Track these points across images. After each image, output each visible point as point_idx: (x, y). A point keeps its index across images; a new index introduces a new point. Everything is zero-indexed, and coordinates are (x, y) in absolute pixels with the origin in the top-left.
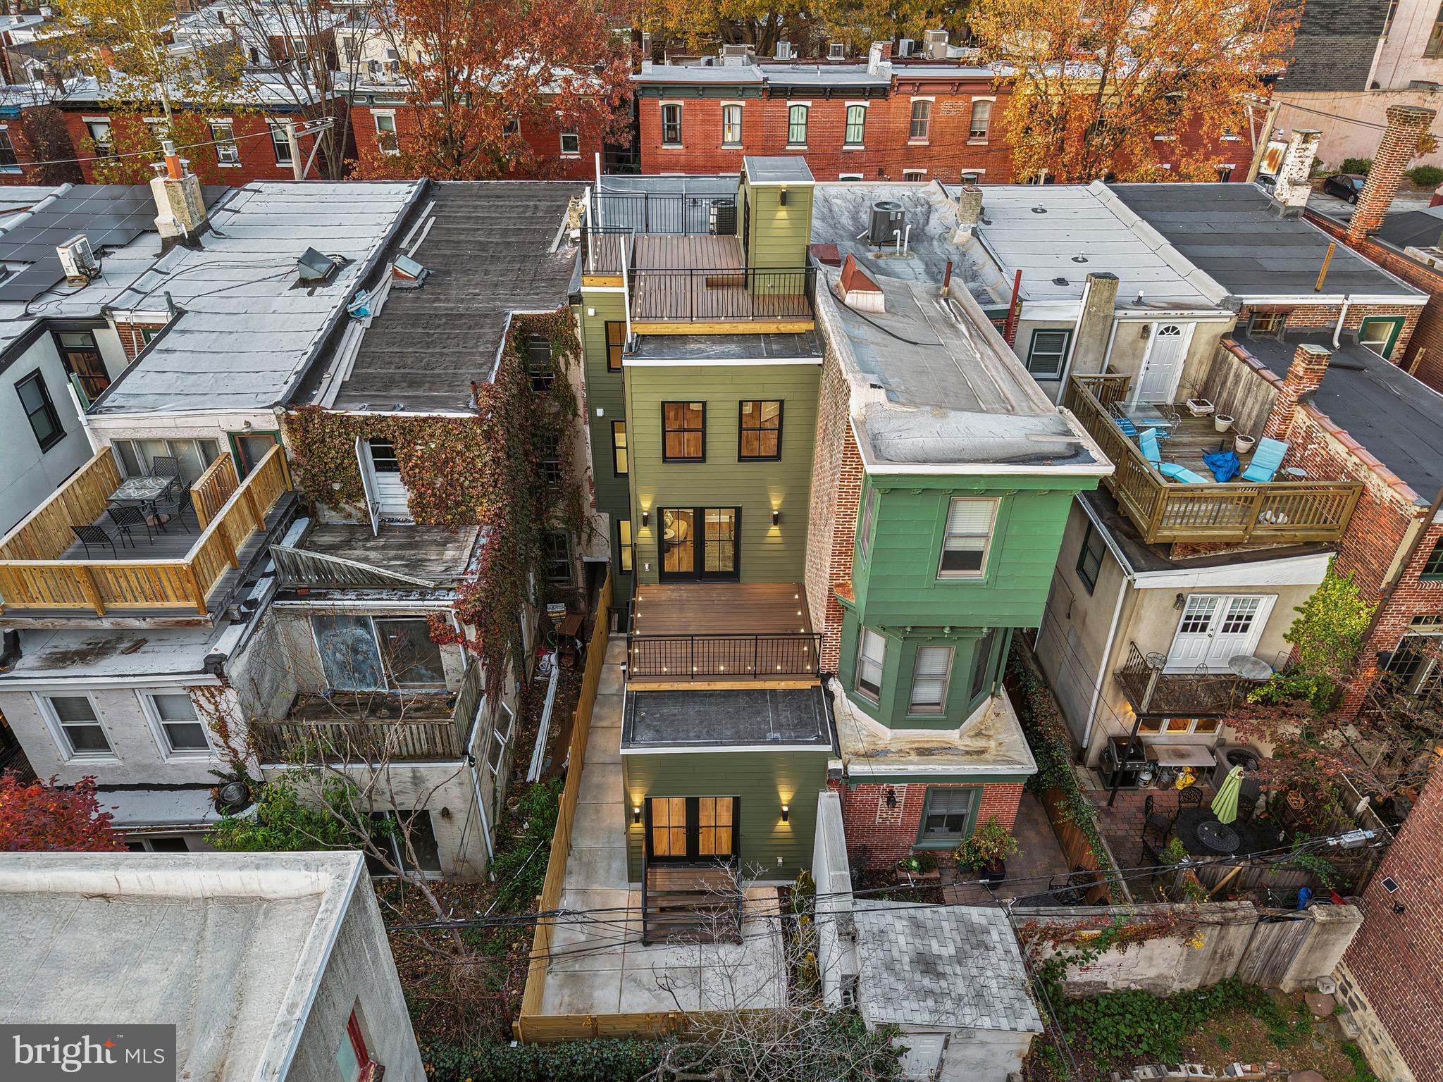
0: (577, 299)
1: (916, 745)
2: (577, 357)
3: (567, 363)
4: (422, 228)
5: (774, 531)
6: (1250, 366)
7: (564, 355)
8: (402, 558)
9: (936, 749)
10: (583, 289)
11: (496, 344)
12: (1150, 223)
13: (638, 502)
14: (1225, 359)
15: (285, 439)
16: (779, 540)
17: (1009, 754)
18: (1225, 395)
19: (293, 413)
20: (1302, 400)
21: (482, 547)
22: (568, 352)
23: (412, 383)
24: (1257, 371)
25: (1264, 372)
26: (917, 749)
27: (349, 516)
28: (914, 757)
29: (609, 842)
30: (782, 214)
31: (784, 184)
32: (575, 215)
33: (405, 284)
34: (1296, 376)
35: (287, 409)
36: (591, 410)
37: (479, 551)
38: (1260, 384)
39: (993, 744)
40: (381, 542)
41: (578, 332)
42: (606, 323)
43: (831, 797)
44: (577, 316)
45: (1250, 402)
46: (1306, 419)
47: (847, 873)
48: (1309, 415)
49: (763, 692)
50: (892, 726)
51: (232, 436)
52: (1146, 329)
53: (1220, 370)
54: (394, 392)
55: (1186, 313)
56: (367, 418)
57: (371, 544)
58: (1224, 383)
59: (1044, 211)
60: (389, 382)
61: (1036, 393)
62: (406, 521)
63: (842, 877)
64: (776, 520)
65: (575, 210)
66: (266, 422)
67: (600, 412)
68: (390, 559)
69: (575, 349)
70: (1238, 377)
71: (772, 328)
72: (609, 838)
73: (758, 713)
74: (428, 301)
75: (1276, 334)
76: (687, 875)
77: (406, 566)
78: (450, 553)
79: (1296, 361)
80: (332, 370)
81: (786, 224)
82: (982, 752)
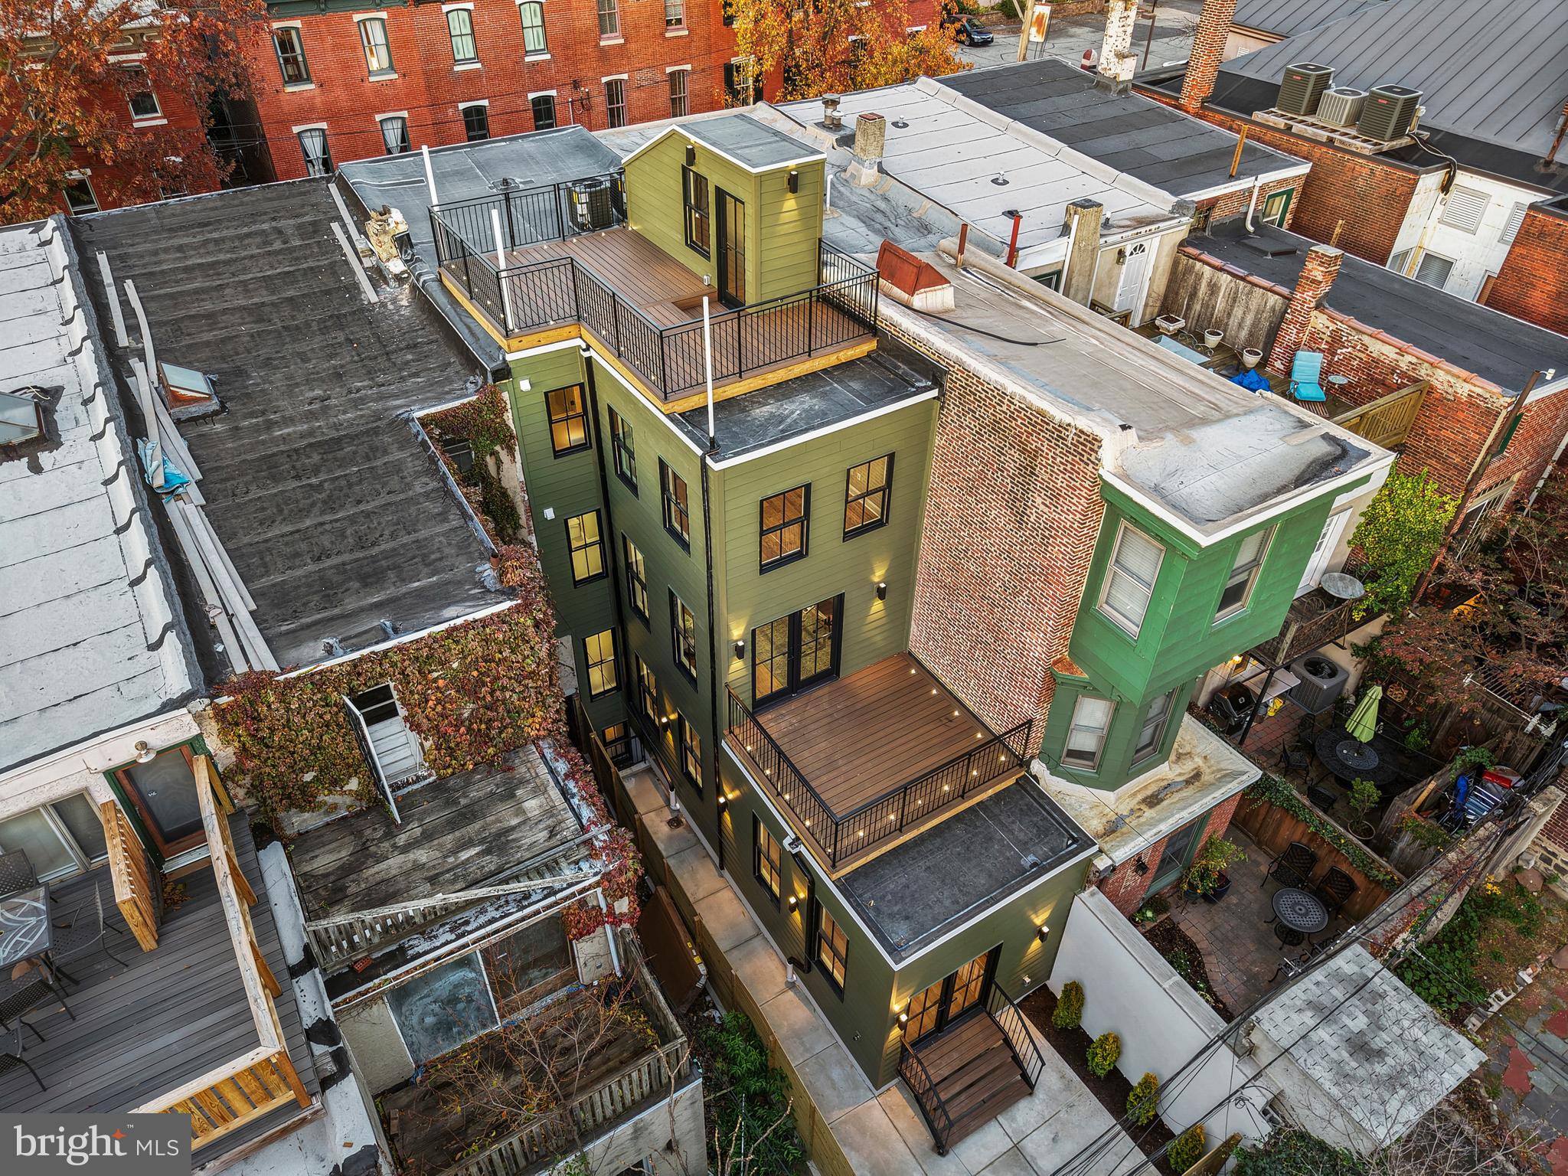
0: (503, 373)
1: (1140, 797)
2: (511, 451)
3: (499, 463)
4: (125, 303)
5: (878, 605)
6: (1229, 273)
7: (494, 453)
9: (1159, 792)
10: (509, 357)
13: (728, 630)
14: (1189, 270)
15: (212, 743)
16: (882, 614)
17: (1222, 766)
18: (1197, 307)
19: (224, 700)
20: (1319, 307)
21: (567, 776)
22: (498, 448)
24: (1243, 279)
25: (1250, 278)
26: (1144, 801)
27: (335, 807)
28: (1149, 813)
30: (790, 203)
31: (792, 163)
32: (387, 239)
33: (195, 410)
34: (1314, 281)
35: (212, 697)
36: (534, 511)
37: (571, 784)
38: (1250, 292)
39: (1199, 761)
40: (415, 830)
41: (508, 417)
42: (546, 394)
44: (505, 396)
45: (1238, 312)
46: (1329, 324)
48: (1332, 319)
49: (971, 809)
50: (1113, 790)
51: (111, 775)
52: (1121, 253)
53: (1183, 280)
55: (1153, 227)
57: (402, 839)
58: (1193, 295)
60: (328, 591)
62: (418, 779)
64: (881, 594)
66: (179, 727)
67: (549, 514)
69: (506, 439)
70: (1213, 288)
71: (832, 360)
73: (989, 839)
74: (256, 429)
76: (945, 1049)
78: (533, 806)
79: (1309, 266)
80: (211, 597)
81: (794, 215)
82: (1197, 776)
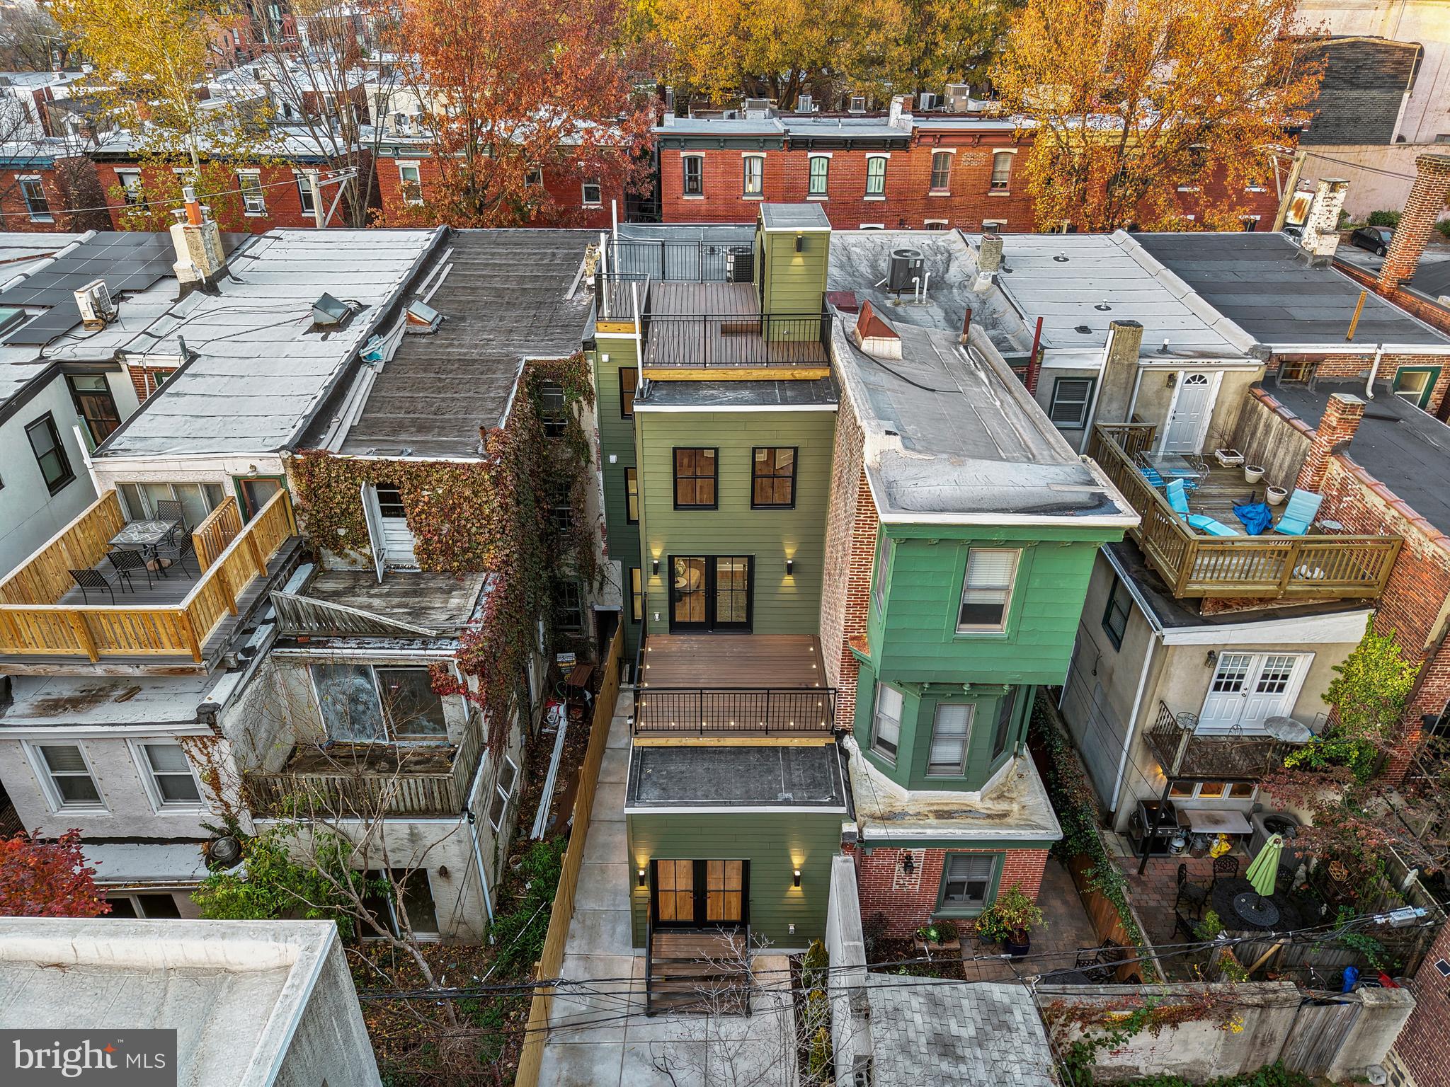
0: (590, 345)
1: (935, 808)
2: (590, 403)
3: (581, 409)
4: (438, 274)
5: (789, 580)
6: (1280, 415)
7: (578, 402)
8: (406, 606)
9: (956, 812)
10: (597, 335)
11: (508, 389)
12: (1175, 271)
13: (648, 550)
14: (1254, 409)
15: (291, 484)
16: (793, 590)
17: (1032, 818)
18: (1255, 445)
19: (299, 457)
20: (1336, 451)
21: (488, 595)
22: (581, 398)
23: (422, 428)
24: (1288, 421)
25: (1295, 422)
26: (936, 812)
27: (354, 562)
28: (932, 820)
29: (614, 905)
30: (798, 260)
31: (800, 229)
32: (592, 262)
33: (419, 329)
34: (1329, 426)
35: (294, 453)
36: (603, 455)
37: (485, 599)
38: (1291, 435)
39: (1015, 807)
40: (386, 589)
41: (592, 378)
42: (620, 369)
43: (846, 861)
44: (591, 362)
45: (1281, 452)
46: (1340, 471)
47: (861, 944)
48: (1343, 466)
49: (775, 749)
50: (910, 787)
51: (237, 480)
52: (1172, 379)
53: (1249, 420)
54: (403, 437)
55: (1213, 361)
56: (374, 463)
57: (373, 591)
58: (1253, 434)
59: (1066, 260)
60: (398, 427)
61: (1058, 441)
62: (412, 567)
63: (856, 947)
64: (790, 569)
65: (591, 257)
66: (273, 466)
67: (613, 459)
68: (393, 607)
69: (589, 395)
70: (1268, 427)
71: (787, 374)
72: (614, 900)
73: (770, 771)
74: (441, 346)
75: (1306, 384)
76: (693, 942)
77: (409, 614)
78: (455, 601)
79: (1329, 411)
80: (341, 414)
81: (801, 270)
82: (1004, 815)
